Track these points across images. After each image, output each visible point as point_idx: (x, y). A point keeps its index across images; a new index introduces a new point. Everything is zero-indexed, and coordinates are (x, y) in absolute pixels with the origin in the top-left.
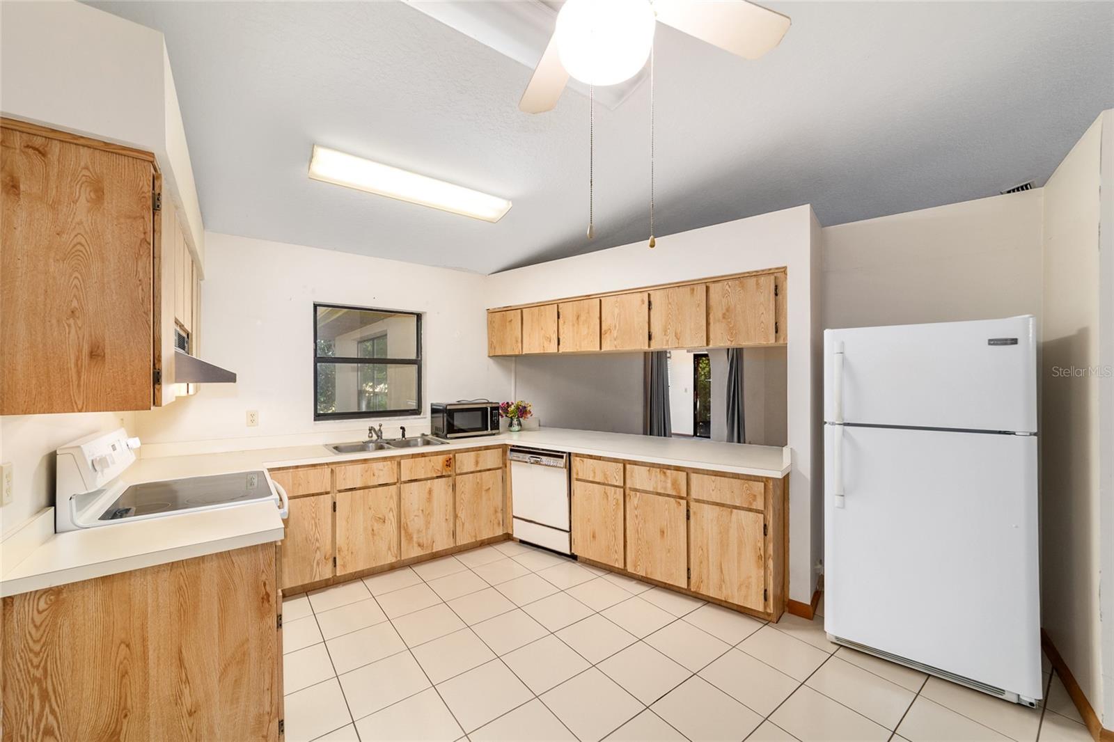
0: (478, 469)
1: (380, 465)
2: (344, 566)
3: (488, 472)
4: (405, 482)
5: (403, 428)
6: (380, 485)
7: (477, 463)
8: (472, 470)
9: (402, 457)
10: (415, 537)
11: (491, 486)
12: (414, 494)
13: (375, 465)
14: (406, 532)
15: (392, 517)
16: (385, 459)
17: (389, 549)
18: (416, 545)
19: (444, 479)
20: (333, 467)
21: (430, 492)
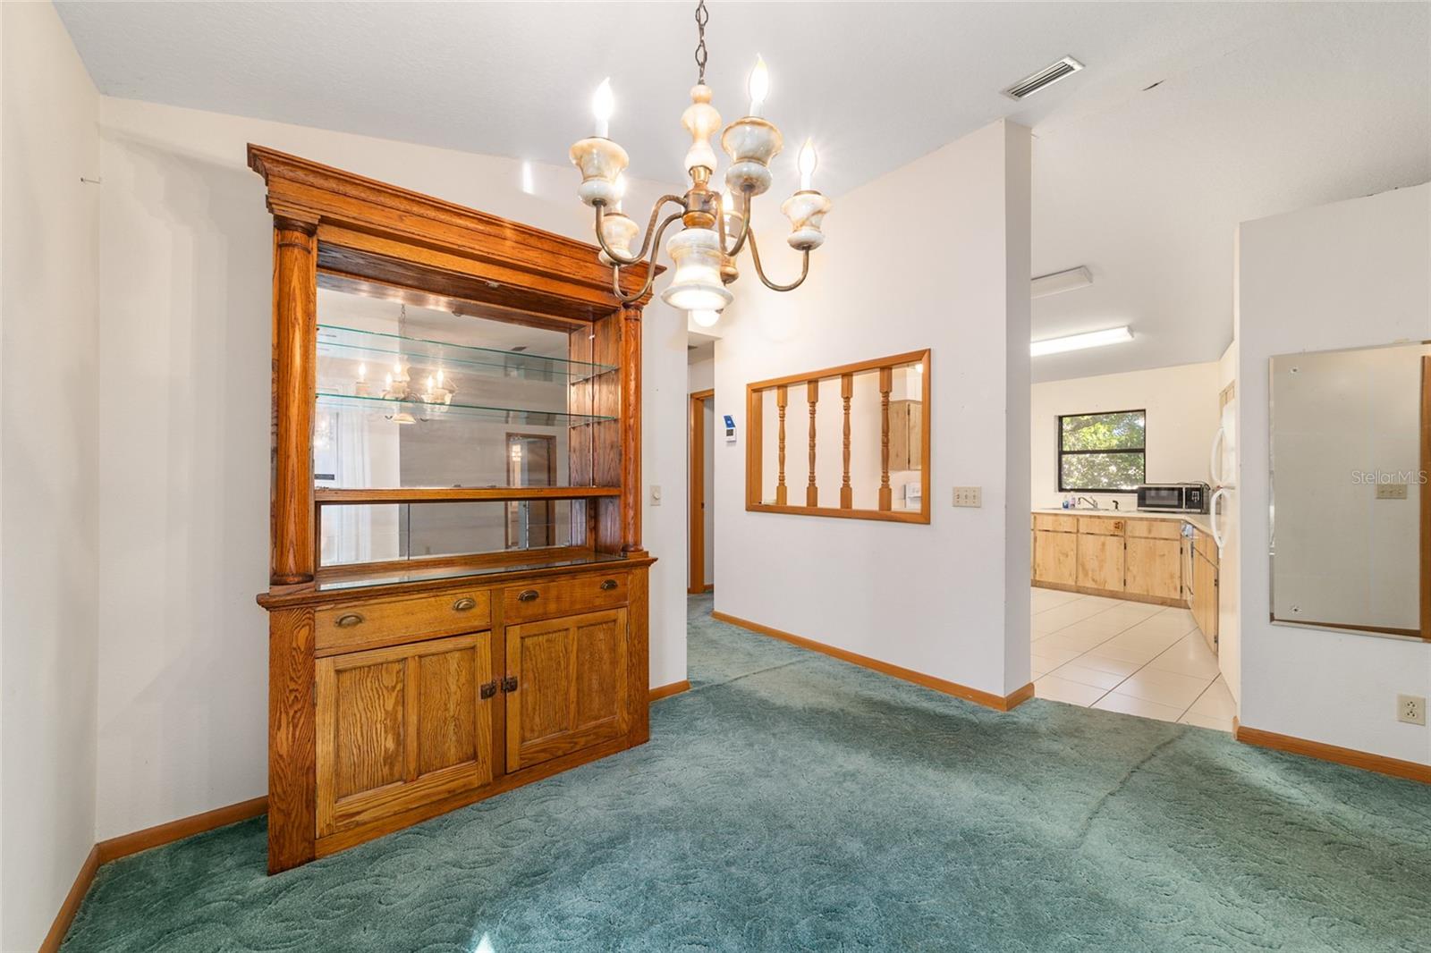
0: (1150, 536)
1: (1066, 519)
2: (1041, 575)
3: (1162, 541)
4: (1083, 533)
5: (1117, 503)
6: (1066, 532)
7: (1150, 531)
8: (1144, 535)
9: (1082, 516)
10: (1090, 573)
11: (1166, 553)
12: (1090, 545)
13: (1062, 518)
14: (1084, 568)
15: (1072, 554)
16: (1069, 515)
17: (1070, 575)
18: (1090, 579)
19: (1115, 538)
20: (1037, 516)
21: (1103, 544)
